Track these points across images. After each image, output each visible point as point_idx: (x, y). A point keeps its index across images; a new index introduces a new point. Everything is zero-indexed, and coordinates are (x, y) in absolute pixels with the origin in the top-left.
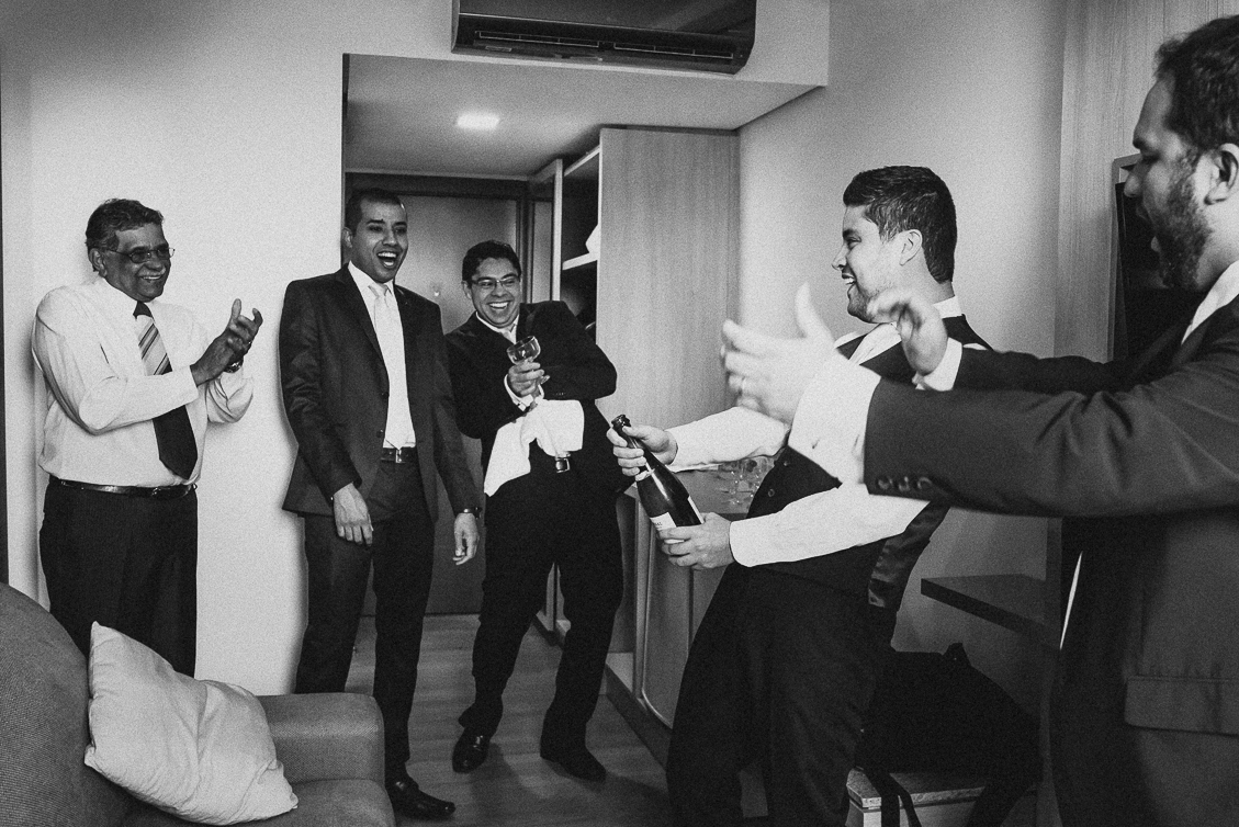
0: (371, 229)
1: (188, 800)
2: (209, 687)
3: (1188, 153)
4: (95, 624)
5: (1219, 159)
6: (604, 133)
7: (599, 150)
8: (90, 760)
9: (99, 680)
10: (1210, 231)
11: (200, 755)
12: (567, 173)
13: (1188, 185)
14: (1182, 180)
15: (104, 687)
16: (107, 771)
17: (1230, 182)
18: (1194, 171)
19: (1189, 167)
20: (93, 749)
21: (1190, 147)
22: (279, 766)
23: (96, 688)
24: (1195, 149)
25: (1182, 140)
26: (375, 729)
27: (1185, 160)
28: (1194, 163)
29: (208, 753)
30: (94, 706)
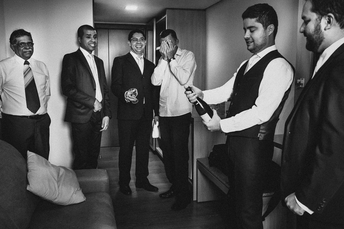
0: (87, 37)
1: (55, 199)
2: (60, 168)
3: (319, 18)
4: (28, 151)
5: (327, 18)
6: (167, 10)
7: (166, 16)
8: (28, 188)
9: (30, 167)
10: (324, 38)
11: (58, 187)
12: (157, 22)
13: (319, 26)
14: (318, 25)
15: (32, 168)
16: (33, 191)
17: (331, 24)
18: (320, 22)
19: (319, 21)
20: (29, 186)
21: (319, 16)
22: (80, 189)
23: (29, 169)
24: (321, 16)
25: (317, 14)
26: (107, 179)
27: (318, 20)
28: (320, 20)
29: (60, 186)
30: (29, 174)
